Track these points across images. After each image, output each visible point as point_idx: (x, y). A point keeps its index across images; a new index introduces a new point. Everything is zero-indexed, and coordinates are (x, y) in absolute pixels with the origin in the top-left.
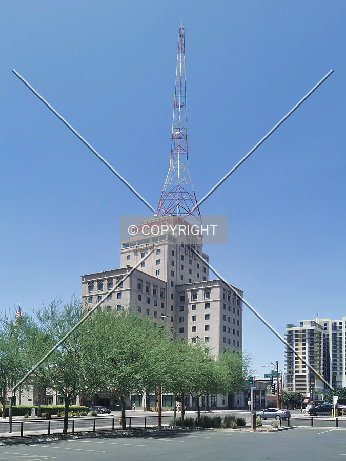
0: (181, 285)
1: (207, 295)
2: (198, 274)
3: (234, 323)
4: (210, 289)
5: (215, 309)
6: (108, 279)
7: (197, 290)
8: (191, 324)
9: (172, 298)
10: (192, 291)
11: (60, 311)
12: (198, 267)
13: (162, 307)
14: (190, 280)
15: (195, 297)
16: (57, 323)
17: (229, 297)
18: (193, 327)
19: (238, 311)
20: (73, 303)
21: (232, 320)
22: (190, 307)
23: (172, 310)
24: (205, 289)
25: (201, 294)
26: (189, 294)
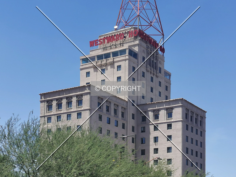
0: (142, 104)
1: (170, 115)
2: (160, 93)
3: (197, 145)
4: (172, 108)
5: (178, 130)
6: (67, 98)
7: (159, 110)
8: (152, 146)
9: (133, 118)
10: (153, 111)
11: (18, 129)
12: (160, 85)
13: (123, 127)
14: (152, 99)
15: (156, 117)
16: (14, 143)
17: (191, 117)
18: (155, 149)
19: (201, 132)
20: (30, 121)
21: (194, 142)
22: (152, 128)
23: (133, 131)
24: (167, 109)
25: (163, 114)
26: (151, 114)
